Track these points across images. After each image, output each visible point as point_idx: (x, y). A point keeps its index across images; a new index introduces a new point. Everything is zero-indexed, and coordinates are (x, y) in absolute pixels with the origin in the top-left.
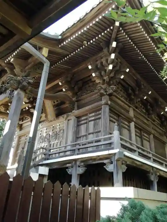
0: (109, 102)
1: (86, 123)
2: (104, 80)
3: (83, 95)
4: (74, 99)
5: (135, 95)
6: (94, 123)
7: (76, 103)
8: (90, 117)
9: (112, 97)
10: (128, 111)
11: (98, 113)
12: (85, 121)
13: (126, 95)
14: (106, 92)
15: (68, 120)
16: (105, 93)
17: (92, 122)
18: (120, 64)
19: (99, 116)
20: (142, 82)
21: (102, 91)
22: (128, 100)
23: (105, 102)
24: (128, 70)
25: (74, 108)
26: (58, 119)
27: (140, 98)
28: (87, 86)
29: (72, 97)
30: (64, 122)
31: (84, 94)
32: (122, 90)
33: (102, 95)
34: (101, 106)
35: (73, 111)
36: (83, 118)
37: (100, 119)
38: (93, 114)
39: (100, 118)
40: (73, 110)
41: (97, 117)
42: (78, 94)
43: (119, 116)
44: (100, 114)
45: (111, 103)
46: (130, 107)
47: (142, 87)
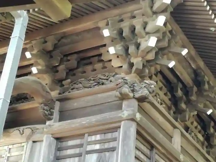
0: (138, 116)
1: (80, 155)
2: (131, 65)
3: (78, 89)
4: (54, 94)
5: (188, 102)
6: (98, 158)
7: (57, 105)
8: (90, 143)
9: (145, 104)
10: (170, 137)
11: (109, 136)
12: (77, 151)
13: (170, 100)
14: (133, 91)
15: (34, 142)
16: (131, 95)
17: (95, 156)
18: (170, 36)
19: (112, 145)
20: (206, 77)
21: (126, 90)
22: (172, 112)
23: (129, 115)
24: (185, 52)
25: (52, 114)
26: (9, 136)
27: (196, 110)
28: (89, 68)
29: (50, 89)
30: (23, 144)
31: (80, 85)
32: (164, 87)
33: (124, 97)
34: (120, 121)
35: (48, 123)
36: (71, 143)
37: (113, 151)
38: (98, 137)
39: (113, 149)
40: (50, 119)
41: (106, 146)
42: (64, 83)
43: (152, 147)
44: (115, 140)
45: (141, 118)
46: (175, 127)
47: (206, 86)
